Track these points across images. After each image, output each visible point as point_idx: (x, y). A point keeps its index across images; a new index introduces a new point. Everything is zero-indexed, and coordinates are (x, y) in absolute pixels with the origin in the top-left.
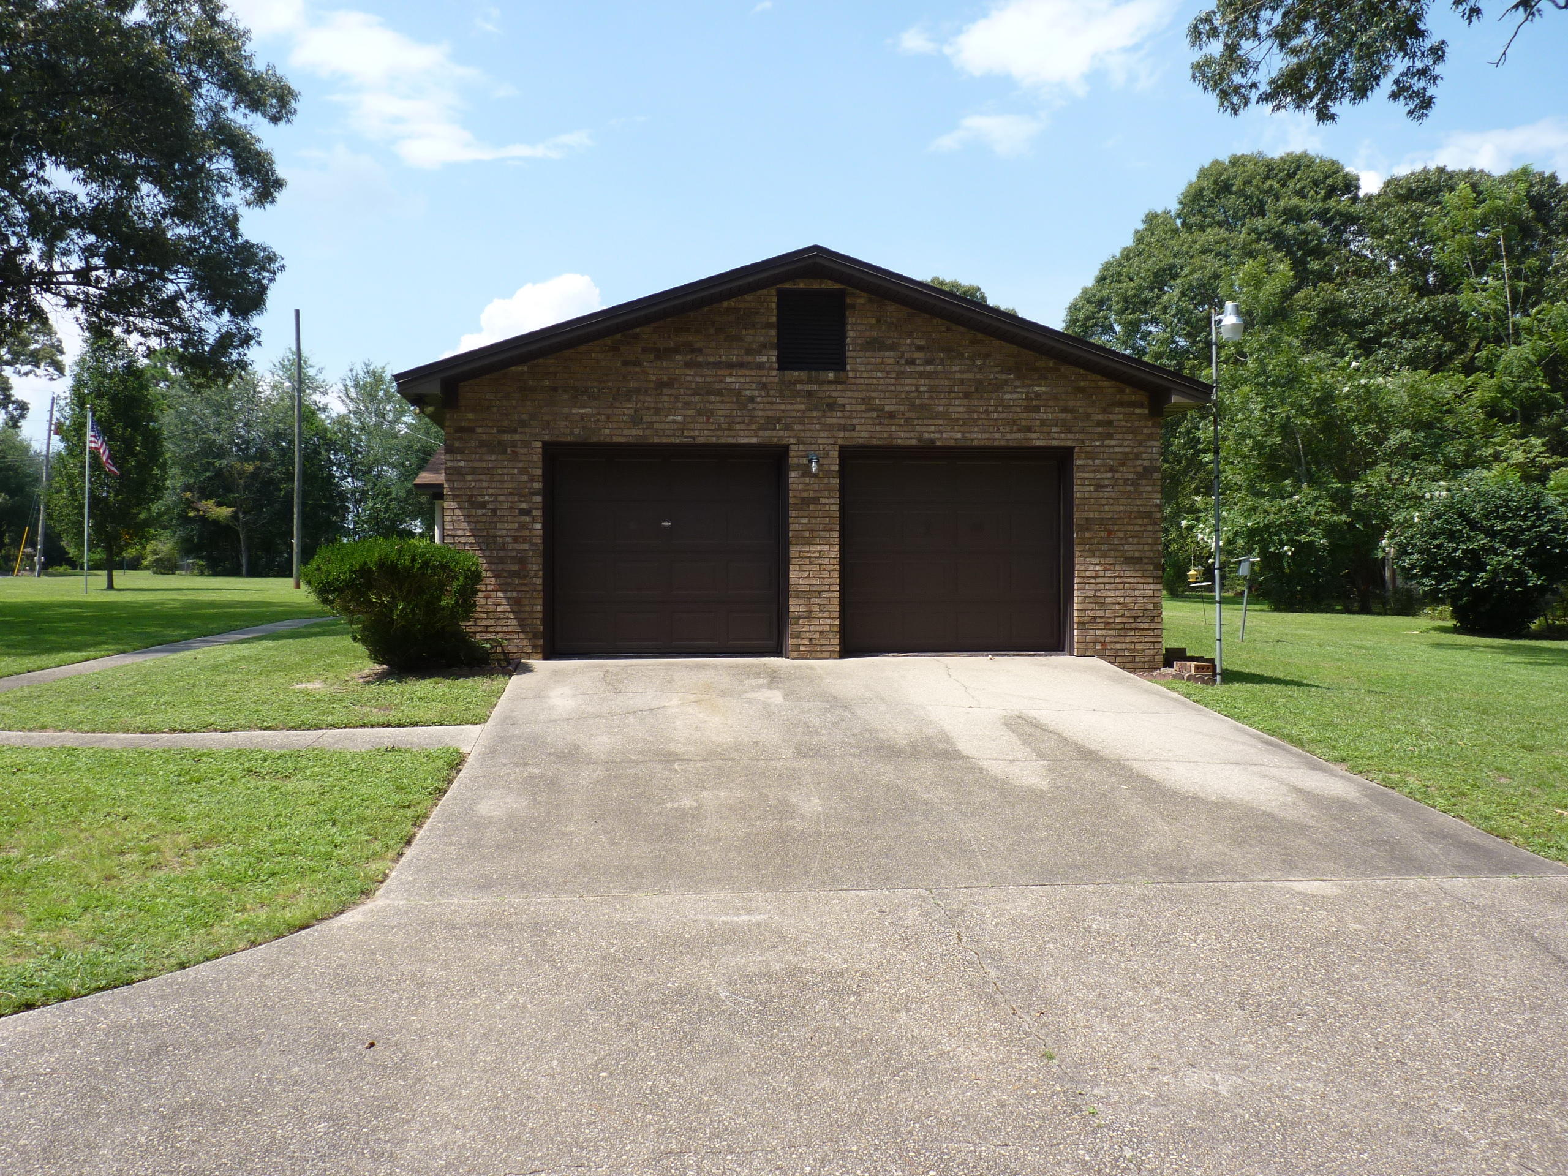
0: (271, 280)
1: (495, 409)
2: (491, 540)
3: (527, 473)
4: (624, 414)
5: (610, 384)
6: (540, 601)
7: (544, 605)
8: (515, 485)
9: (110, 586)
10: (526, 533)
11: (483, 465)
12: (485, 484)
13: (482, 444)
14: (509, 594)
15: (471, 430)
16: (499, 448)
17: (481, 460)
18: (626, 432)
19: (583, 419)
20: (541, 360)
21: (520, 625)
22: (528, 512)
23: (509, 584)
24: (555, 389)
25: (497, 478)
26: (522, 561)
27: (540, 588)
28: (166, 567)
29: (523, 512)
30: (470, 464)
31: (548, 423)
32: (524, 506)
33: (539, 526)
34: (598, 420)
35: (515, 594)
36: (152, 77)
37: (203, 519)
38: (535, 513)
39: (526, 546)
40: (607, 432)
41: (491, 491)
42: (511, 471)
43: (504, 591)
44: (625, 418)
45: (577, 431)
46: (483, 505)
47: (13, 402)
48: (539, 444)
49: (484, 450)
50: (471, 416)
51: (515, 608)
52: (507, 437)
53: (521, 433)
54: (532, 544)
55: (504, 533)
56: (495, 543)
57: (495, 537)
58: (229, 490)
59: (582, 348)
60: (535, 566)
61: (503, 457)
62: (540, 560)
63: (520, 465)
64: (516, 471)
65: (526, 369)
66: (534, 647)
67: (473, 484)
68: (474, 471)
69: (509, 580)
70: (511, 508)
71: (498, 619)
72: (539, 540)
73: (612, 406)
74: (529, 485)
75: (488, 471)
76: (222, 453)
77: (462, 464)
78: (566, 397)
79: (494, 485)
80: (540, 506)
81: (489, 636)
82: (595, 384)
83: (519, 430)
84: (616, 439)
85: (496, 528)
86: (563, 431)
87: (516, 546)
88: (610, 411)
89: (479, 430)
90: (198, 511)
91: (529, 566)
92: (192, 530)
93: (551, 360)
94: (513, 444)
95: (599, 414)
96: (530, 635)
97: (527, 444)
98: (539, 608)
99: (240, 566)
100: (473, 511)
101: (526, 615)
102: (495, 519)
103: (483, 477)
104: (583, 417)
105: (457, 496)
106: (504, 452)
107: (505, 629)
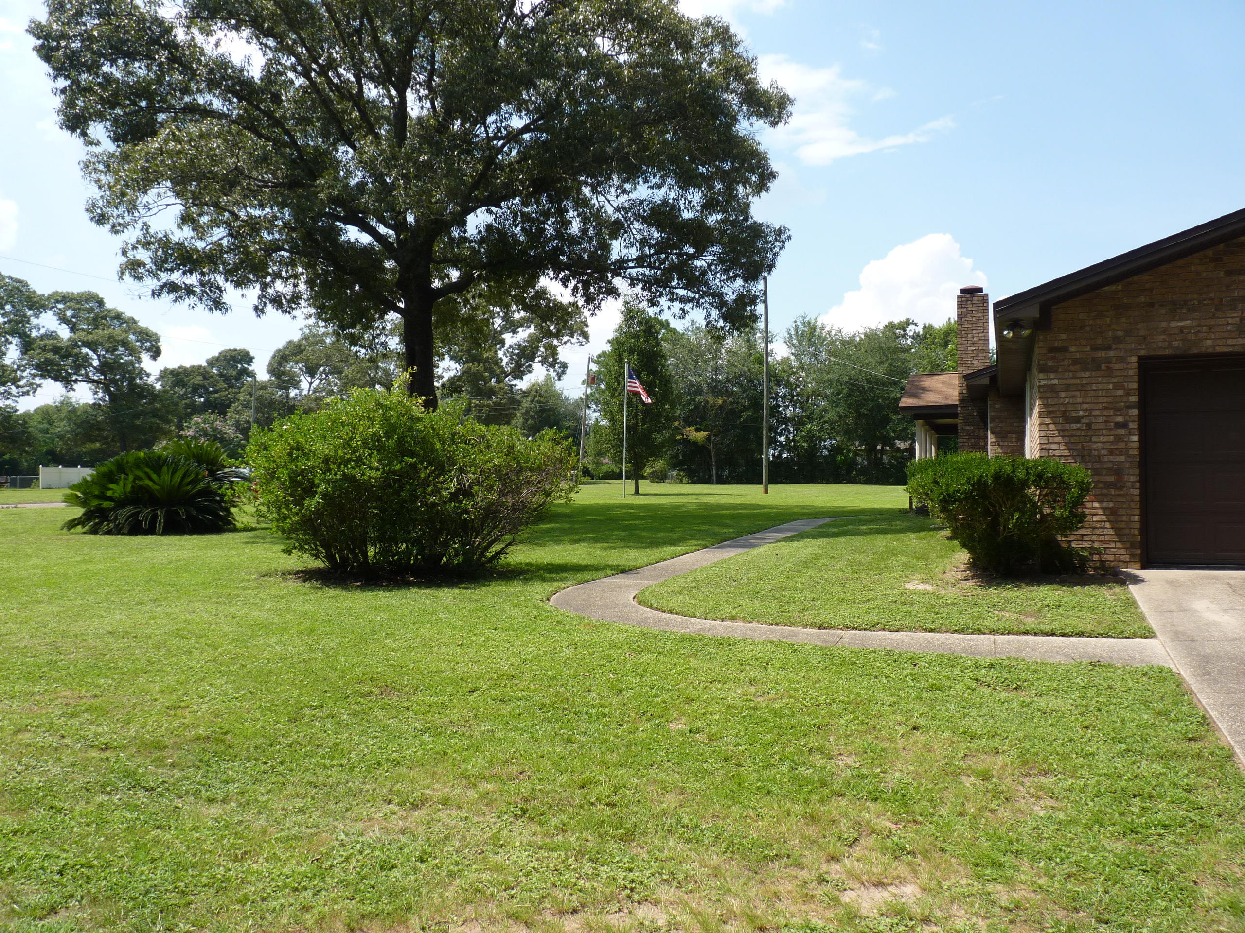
0: (781, 249)
1: (1088, 329)
2: (1086, 453)
3: (1123, 388)
4: (1228, 324)
5: (1212, 295)
6: (1138, 512)
7: (1141, 515)
8: (1110, 399)
9: (637, 492)
10: (1122, 445)
11: (1078, 381)
12: (1079, 400)
13: (1076, 362)
14: (1105, 505)
15: (1065, 350)
16: (1095, 365)
17: (1074, 378)
18: (1230, 342)
19: (1182, 332)
20: (1136, 278)
21: (1117, 535)
22: (1124, 425)
23: (1102, 495)
24: (1152, 305)
25: (1092, 393)
26: (1118, 472)
27: (1137, 498)
28: (660, 477)
29: (1119, 425)
30: (1064, 382)
31: (1145, 338)
32: (1120, 419)
33: (1135, 438)
34: (1199, 332)
35: (1111, 505)
36: (710, 98)
37: (686, 442)
38: (1131, 425)
39: (1122, 458)
40: (1209, 342)
41: (1085, 406)
42: (1106, 386)
43: (1100, 502)
44: (1229, 328)
45: (1175, 344)
46: (1078, 420)
47: (558, 363)
48: (1134, 359)
49: (1078, 367)
50: (1064, 336)
51: (1112, 518)
52: (1102, 354)
53: (1116, 349)
54: (1128, 456)
55: (1100, 446)
56: (1090, 456)
57: (1090, 450)
58: (703, 419)
59: (1180, 262)
60: (1132, 477)
61: (1098, 373)
62: (1137, 472)
63: (1115, 380)
64: (1111, 386)
65: (1120, 287)
66: (1132, 556)
67: (1067, 400)
68: (1067, 388)
69: (1105, 491)
70: (1106, 422)
71: (1094, 528)
72: (1136, 452)
73: (1214, 316)
74: (1125, 399)
75: (1082, 388)
76: (699, 392)
77: (1056, 382)
78: (1163, 311)
79: (1088, 400)
80: (1137, 418)
81: (1086, 545)
82: (1196, 296)
83: (1114, 346)
84: (1219, 349)
85: (1090, 441)
86: (1160, 344)
87: (1111, 458)
88: (1212, 322)
89: (1073, 349)
90: (683, 435)
91: (1126, 478)
92: (678, 449)
93: (1146, 277)
94: (1108, 360)
95: (1199, 325)
96: (1128, 545)
97: (1121, 360)
98: (1136, 518)
99: (710, 476)
100: (1067, 426)
101: (1123, 525)
102: (1090, 433)
103: (1077, 393)
104: (1181, 330)
105: (1050, 412)
106: (1098, 368)
107: (1102, 538)
